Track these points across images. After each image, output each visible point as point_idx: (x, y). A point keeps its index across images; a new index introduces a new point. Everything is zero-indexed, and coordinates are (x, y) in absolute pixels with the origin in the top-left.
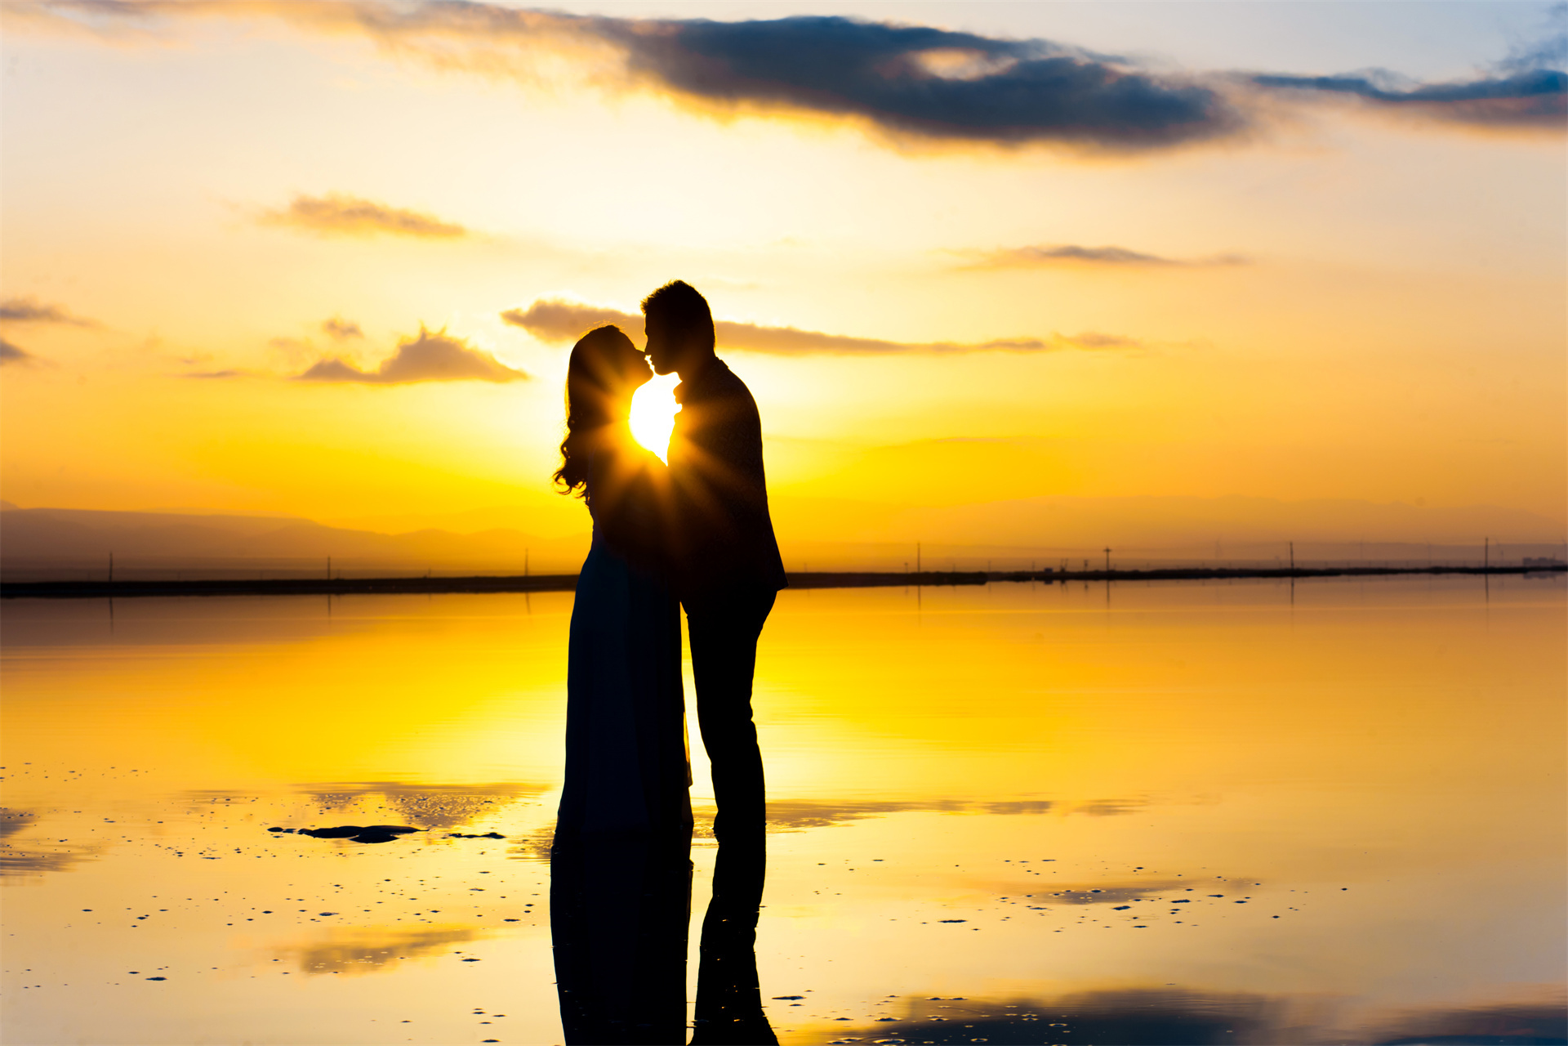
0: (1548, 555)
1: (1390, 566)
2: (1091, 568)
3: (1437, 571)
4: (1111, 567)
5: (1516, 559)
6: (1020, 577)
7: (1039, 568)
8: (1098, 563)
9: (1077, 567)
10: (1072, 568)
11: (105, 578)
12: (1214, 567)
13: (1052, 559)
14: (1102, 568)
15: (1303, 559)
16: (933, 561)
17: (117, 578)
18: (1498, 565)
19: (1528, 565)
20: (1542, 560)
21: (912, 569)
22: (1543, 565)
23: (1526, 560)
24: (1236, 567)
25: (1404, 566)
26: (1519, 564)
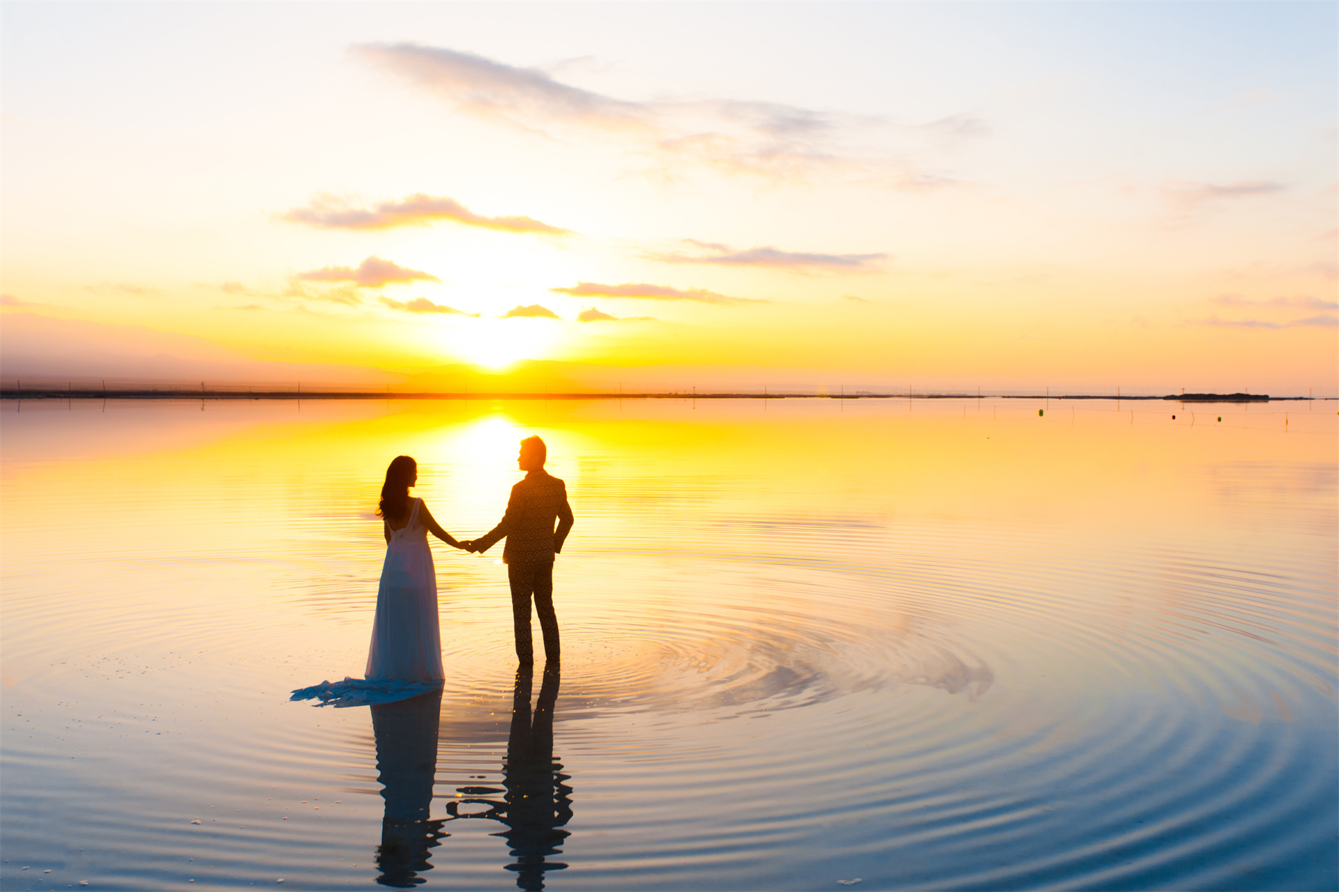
0: (866, 391)
2: (687, 393)
3: (823, 396)
19: (858, 394)
22: (864, 394)
23: (857, 392)
24: (743, 393)
25: (809, 394)
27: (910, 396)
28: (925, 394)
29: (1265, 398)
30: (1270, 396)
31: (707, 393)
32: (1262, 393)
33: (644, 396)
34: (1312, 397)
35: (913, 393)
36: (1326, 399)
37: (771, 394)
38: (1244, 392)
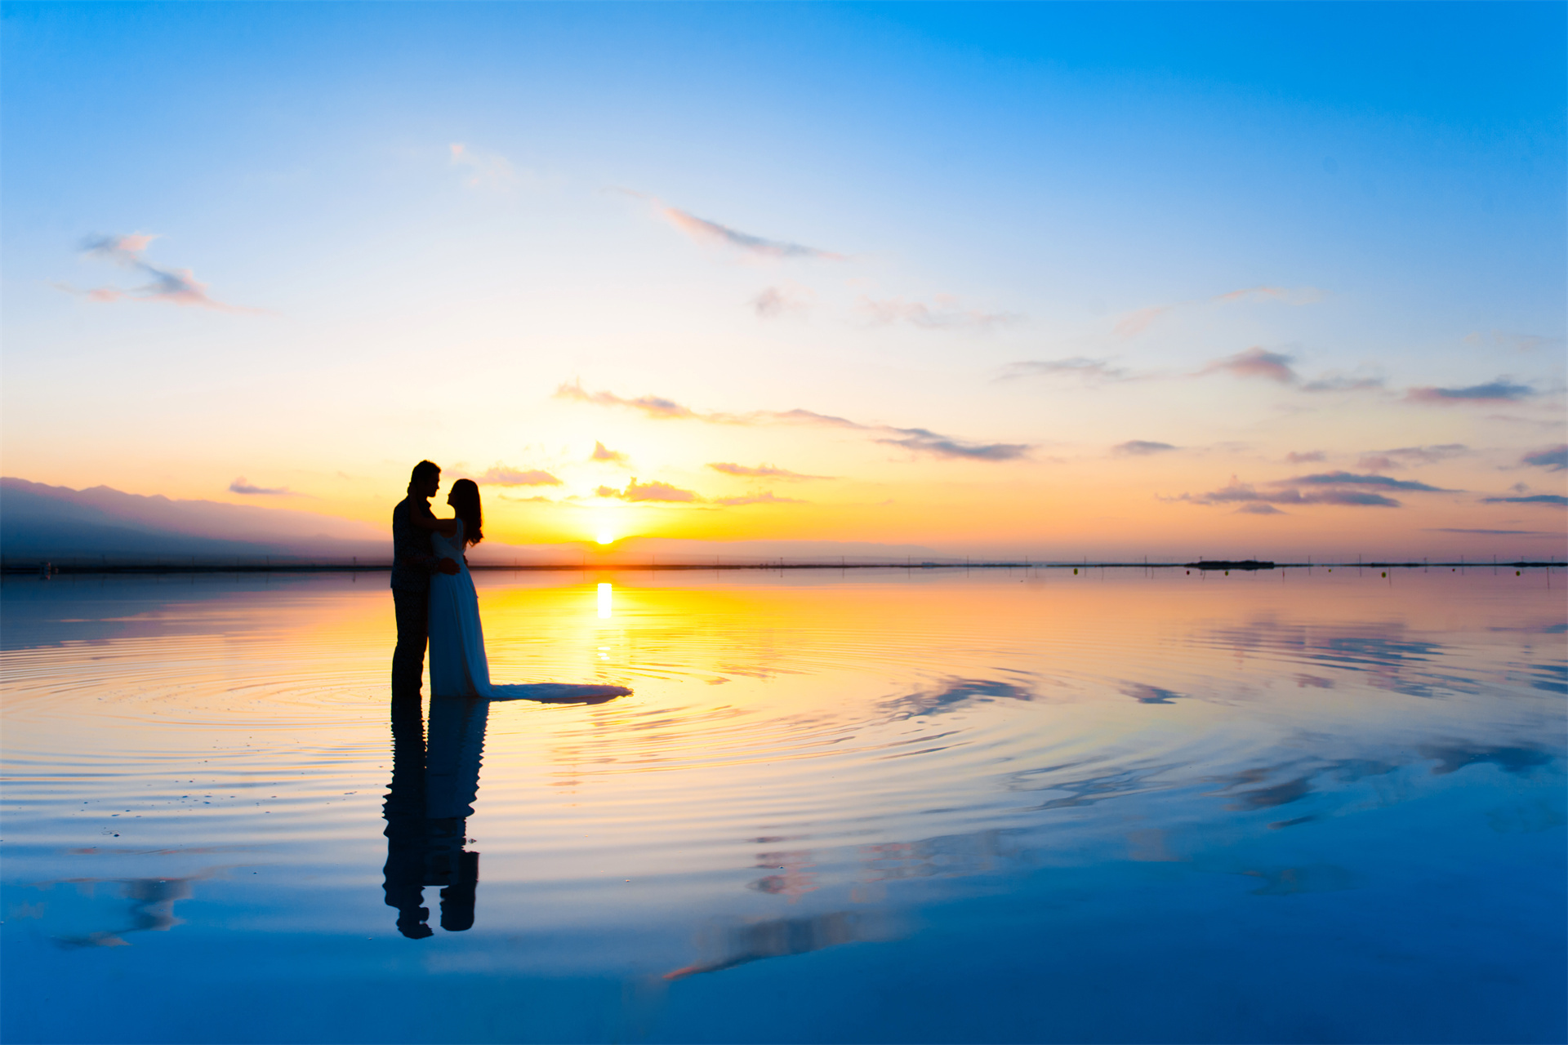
0: (930, 561)
1: (876, 565)
2: (776, 565)
3: (892, 566)
4: (783, 564)
5: (919, 562)
6: (752, 567)
7: (759, 564)
8: (778, 563)
9: (772, 564)
10: (770, 564)
13: (763, 561)
14: (779, 564)
15: (848, 561)
16: (723, 561)
18: (913, 565)
19: (923, 564)
21: (716, 564)
24: (825, 564)
27: (968, 566)
29: (1269, 565)
30: (1276, 562)
32: (1269, 561)
34: (1311, 564)
35: (970, 564)
37: (849, 564)
38: (1251, 559)
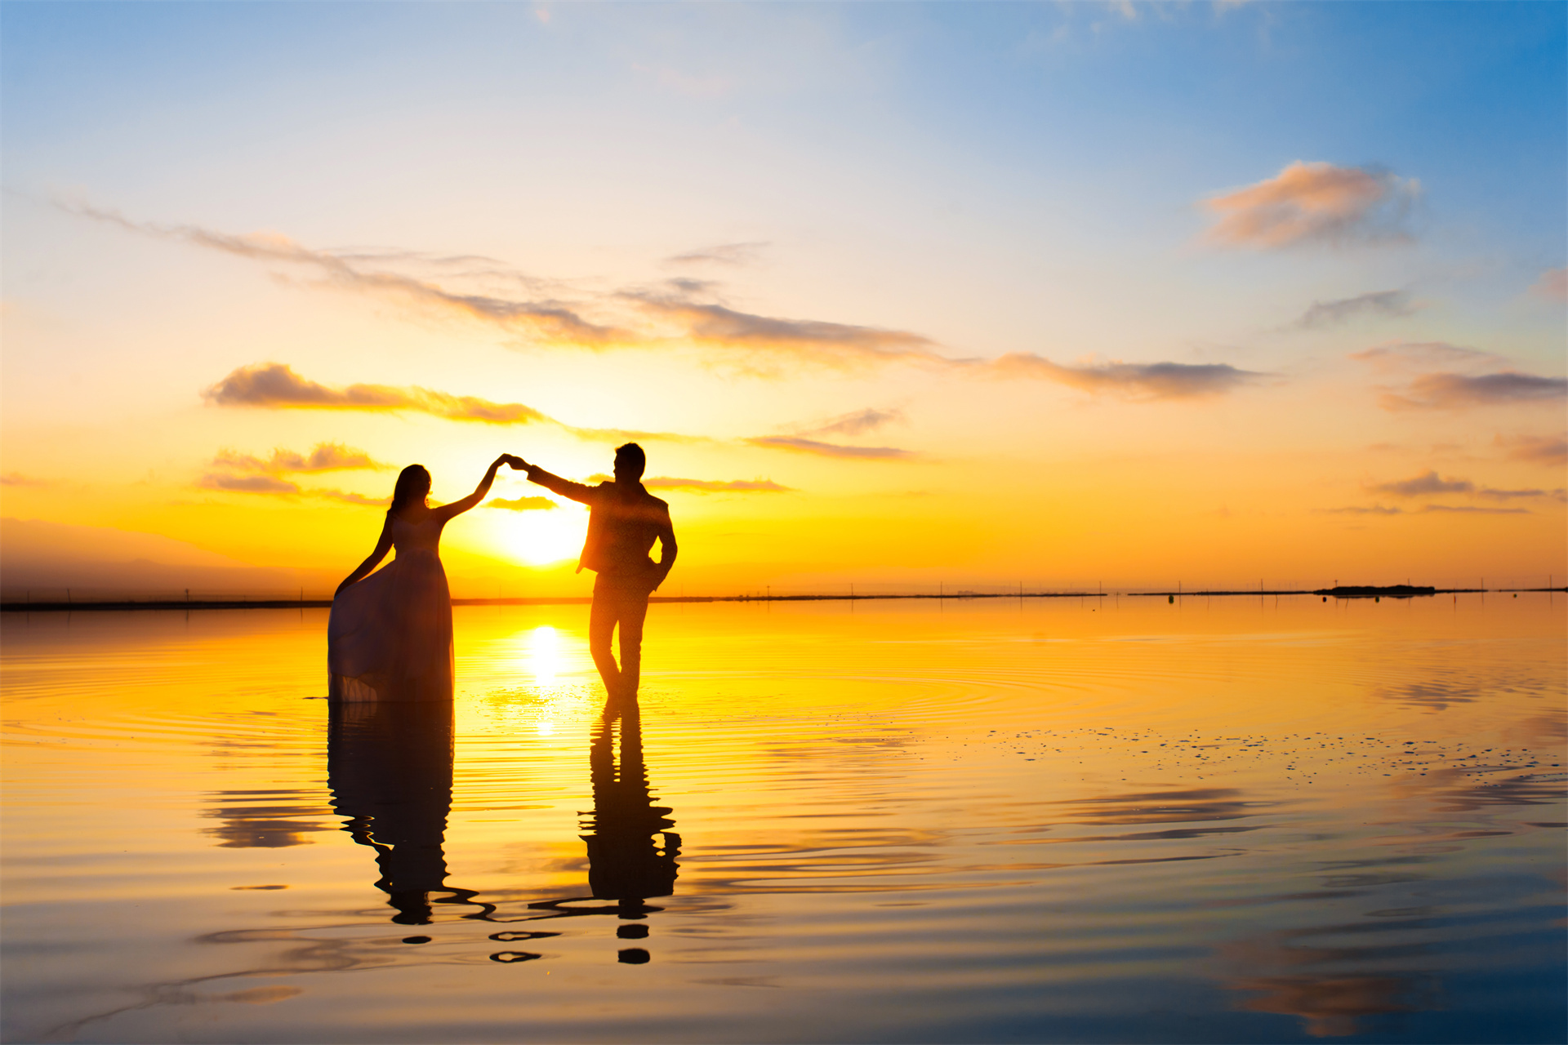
0: (970, 590)
1: (897, 594)
2: (760, 595)
3: (918, 597)
4: (770, 595)
11: (299, 599)
12: (817, 595)
17: (304, 599)
18: (946, 594)
19: (960, 594)
20: (967, 592)
22: (967, 594)
23: (959, 592)
24: (826, 595)
25: (903, 595)
26: (956, 594)
27: (1021, 596)
28: (1038, 593)
29: (1429, 591)
30: (1436, 588)
31: (784, 595)
32: (1427, 585)
33: (710, 599)
34: (1485, 588)
35: (1024, 592)
36: (1500, 591)
37: (859, 595)
38: (1404, 583)
